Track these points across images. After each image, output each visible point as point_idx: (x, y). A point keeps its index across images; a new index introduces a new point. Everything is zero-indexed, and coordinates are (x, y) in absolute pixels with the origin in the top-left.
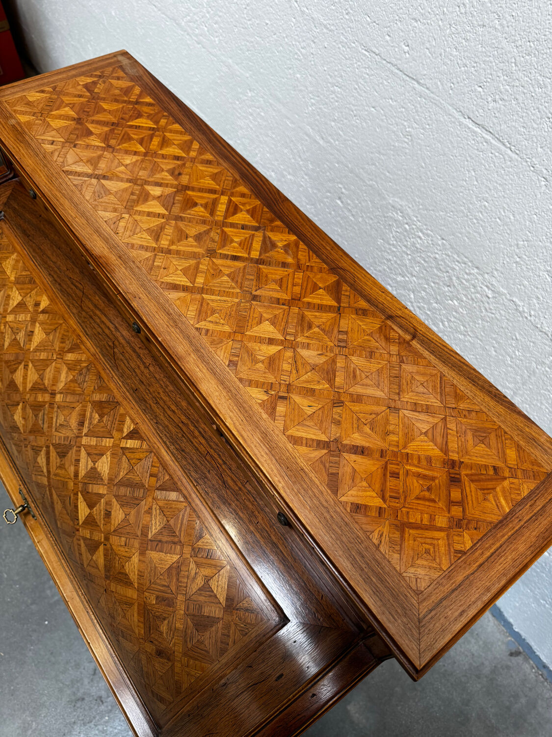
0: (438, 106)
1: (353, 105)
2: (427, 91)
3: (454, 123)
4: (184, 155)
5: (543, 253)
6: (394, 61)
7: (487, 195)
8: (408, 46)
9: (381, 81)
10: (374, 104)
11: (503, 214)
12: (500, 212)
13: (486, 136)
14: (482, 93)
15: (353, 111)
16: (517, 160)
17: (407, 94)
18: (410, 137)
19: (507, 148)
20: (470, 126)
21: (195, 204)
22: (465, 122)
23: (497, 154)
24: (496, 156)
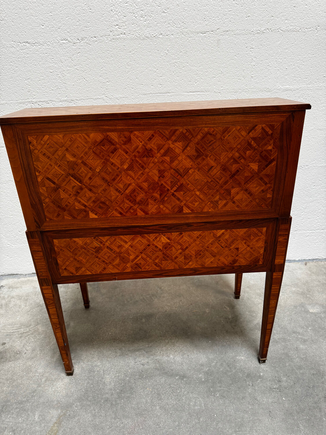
0: (179, 95)
2: (173, 93)
6: (157, 92)
8: (161, 85)
13: (198, 93)
14: (191, 83)
16: (210, 93)
17: (166, 99)
24: (203, 97)
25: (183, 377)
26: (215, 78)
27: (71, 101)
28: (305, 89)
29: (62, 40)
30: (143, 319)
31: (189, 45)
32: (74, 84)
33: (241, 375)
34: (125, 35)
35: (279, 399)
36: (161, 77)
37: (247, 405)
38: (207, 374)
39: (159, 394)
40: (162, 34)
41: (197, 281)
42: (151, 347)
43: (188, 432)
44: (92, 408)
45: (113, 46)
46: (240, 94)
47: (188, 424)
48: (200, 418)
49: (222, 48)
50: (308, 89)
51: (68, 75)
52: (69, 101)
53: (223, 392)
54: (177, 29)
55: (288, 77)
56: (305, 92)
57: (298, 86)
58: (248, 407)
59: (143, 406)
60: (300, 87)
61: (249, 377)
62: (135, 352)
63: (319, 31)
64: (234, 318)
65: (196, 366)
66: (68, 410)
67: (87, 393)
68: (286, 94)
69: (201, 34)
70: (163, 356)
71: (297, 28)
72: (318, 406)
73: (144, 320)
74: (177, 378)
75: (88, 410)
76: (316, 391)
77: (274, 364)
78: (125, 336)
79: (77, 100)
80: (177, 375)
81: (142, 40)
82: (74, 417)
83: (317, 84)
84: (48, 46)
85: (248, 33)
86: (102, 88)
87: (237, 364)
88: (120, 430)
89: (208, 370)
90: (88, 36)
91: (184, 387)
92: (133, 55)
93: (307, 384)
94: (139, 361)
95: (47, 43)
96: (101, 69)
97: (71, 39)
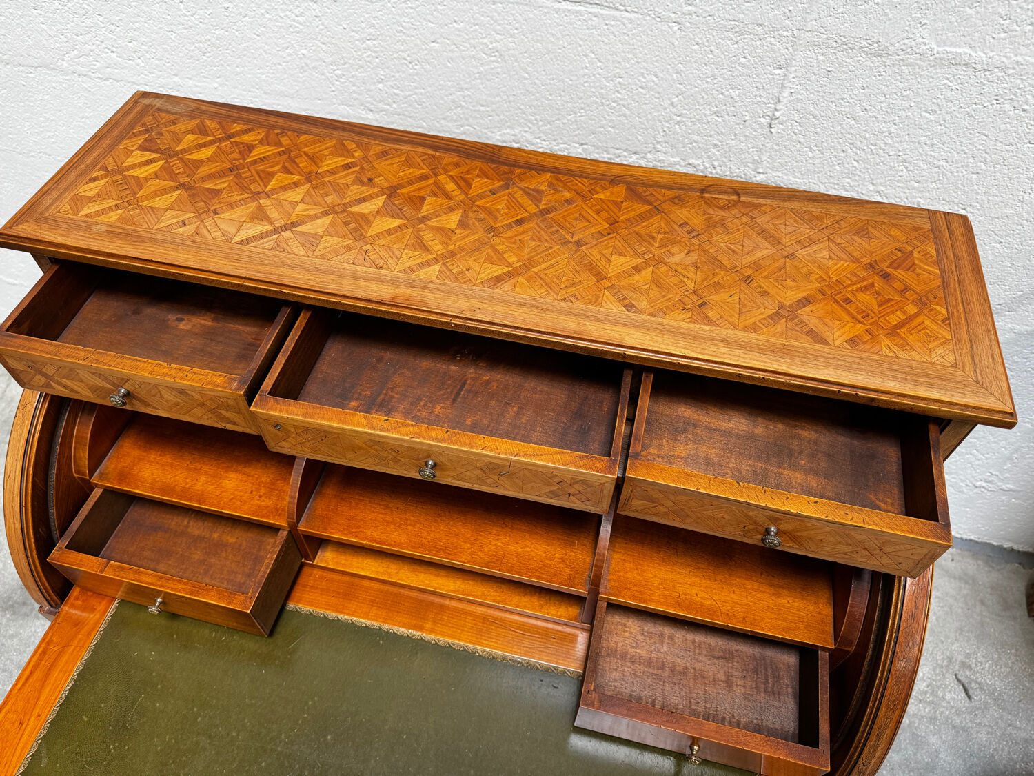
1: (402, 51)
3: (549, 13)
4: (350, 160)
5: (703, 97)
7: (618, 70)
9: (433, 8)
10: (433, 38)
11: (644, 80)
12: (639, 81)
13: (593, 10)
15: (405, 59)
16: (638, 19)
17: (474, 8)
18: (497, 54)
19: (621, 11)
20: (570, 8)
21: (423, 199)
22: (561, 7)
23: (613, 23)
24: (612, 26)
46: (758, 43)
57: (1010, 58)
60: (1017, 62)
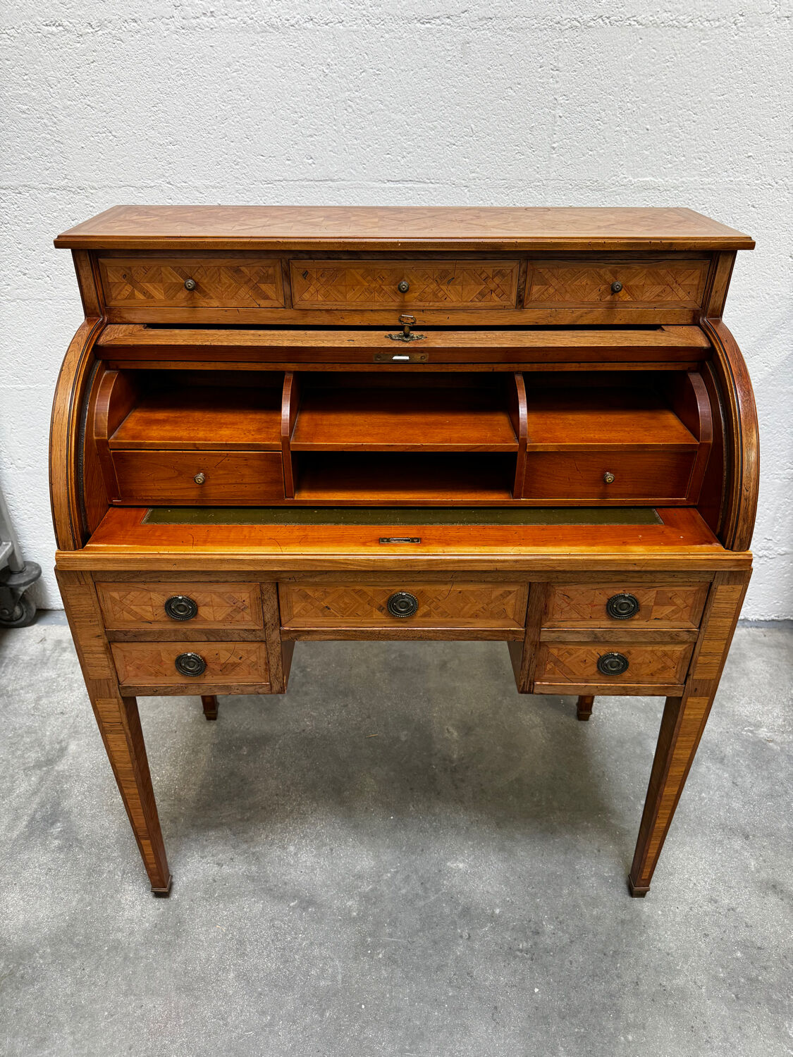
0: (359, 188)
2: (343, 182)
3: (378, 192)
6: (302, 177)
8: (311, 158)
9: (294, 200)
13: (409, 186)
14: (392, 157)
16: (440, 187)
17: (324, 195)
19: (428, 183)
20: (393, 186)
22: (387, 186)
23: (423, 193)
24: (422, 195)
25: (307, 902)
26: (454, 146)
27: (79, 191)
28: (695, 189)
29: (47, 25)
30: (244, 748)
31: (386, 52)
32: (83, 146)
33: (447, 910)
34: (213, 18)
35: (523, 979)
36: (311, 136)
37: (445, 987)
38: (366, 901)
39: (241, 942)
40: (312, 20)
41: (395, 657)
42: (248, 820)
43: (289, 1042)
44: (78, 963)
45: (184, 46)
46: (522, 193)
47: (294, 1022)
48: (324, 1010)
49: (475, 66)
50: (703, 189)
51: (66, 120)
52: (73, 190)
53: (395, 950)
54: (352, 6)
55: (651, 153)
56: (696, 197)
57: (678, 180)
58: (446, 993)
59: (198, 968)
60: (683, 182)
61: (464, 916)
62: (208, 830)
63: (741, 29)
64: (463, 759)
65: (344, 879)
66: (21, 964)
67: (72, 926)
68: (645, 200)
69: (418, 25)
70: (271, 846)
71: (681, 18)
72: (614, 1005)
73: (245, 751)
74: (292, 904)
75: (68, 967)
76: (619, 965)
77: (533, 888)
78: (190, 789)
79: (94, 188)
80: (294, 898)
81: (258, 33)
82: (33, 981)
83: (729, 176)
84: (12, 38)
85: (546, 26)
86: (156, 158)
87: (444, 880)
88: (132, 1023)
89: (372, 890)
90: (117, 17)
91: (305, 929)
92: (235, 74)
93: (600, 946)
94: (213, 855)
95: (8, 32)
96: (152, 109)
97: (71, 23)
